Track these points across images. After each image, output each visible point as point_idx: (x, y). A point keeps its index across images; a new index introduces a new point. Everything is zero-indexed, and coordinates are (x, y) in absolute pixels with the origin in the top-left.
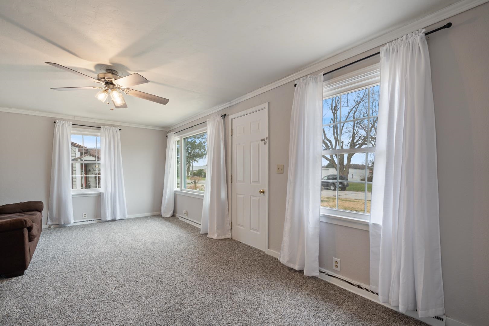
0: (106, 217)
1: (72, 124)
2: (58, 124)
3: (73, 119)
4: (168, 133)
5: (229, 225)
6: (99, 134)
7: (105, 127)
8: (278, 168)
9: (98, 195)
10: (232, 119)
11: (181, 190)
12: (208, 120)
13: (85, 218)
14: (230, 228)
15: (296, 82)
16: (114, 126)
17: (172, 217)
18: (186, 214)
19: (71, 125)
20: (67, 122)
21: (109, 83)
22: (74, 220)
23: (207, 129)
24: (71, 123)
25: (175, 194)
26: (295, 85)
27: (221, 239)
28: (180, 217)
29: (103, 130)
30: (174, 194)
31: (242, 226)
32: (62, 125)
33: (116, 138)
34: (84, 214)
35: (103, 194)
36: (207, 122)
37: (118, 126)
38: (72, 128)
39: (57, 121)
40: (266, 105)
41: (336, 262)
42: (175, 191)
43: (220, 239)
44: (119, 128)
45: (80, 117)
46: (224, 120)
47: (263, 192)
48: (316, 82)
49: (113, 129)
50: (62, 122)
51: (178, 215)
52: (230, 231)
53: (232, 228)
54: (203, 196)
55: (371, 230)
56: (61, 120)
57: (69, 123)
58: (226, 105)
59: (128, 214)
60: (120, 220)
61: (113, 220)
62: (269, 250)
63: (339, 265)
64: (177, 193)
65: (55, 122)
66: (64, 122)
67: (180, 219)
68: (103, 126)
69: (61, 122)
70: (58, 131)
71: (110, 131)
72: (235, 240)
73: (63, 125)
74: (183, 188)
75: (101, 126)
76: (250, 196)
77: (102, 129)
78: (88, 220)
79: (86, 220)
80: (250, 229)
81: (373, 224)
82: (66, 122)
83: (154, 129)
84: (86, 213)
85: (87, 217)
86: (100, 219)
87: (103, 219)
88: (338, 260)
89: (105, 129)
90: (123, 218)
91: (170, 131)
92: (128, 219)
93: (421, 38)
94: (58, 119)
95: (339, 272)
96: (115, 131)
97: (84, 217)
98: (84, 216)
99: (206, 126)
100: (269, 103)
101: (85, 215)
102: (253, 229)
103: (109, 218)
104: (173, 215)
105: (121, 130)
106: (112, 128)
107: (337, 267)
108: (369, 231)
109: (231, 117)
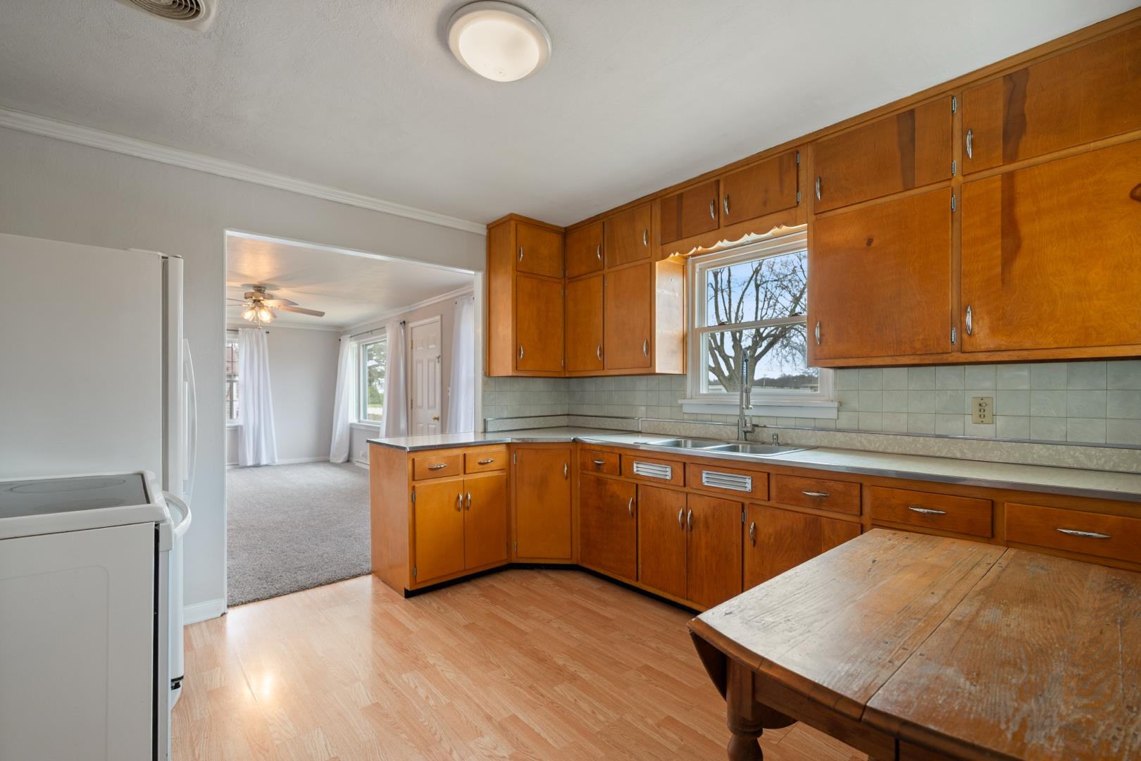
0: (245, 460)
4: (341, 335)
6: (237, 340)
7: (246, 329)
9: (235, 427)
10: (412, 328)
11: (360, 422)
12: (387, 325)
15: (456, 300)
16: (259, 327)
17: (347, 464)
18: (365, 456)
21: (257, 301)
23: (386, 337)
26: (456, 304)
28: (357, 461)
29: (242, 334)
30: (349, 429)
33: (261, 345)
35: (241, 427)
36: (387, 328)
37: (264, 328)
40: (438, 318)
42: (351, 424)
44: (265, 331)
46: (405, 329)
47: (437, 419)
49: (257, 332)
51: (354, 460)
54: (379, 428)
58: (406, 309)
59: (279, 458)
60: (266, 465)
61: (257, 466)
64: (354, 427)
67: (357, 464)
68: (242, 328)
71: (253, 335)
74: (362, 419)
75: (240, 329)
77: (240, 333)
83: (320, 329)
86: (238, 463)
87: (241, 464)
89: (245, 332)
90: (271, 463)
91: (345, 333)
92: (278, 466)
96: (260, 334)
99: (385, 332)
100: (441, 317)
103: (250, 463)
104: (348, 461)
105: (268, 333)
106: (255, 331)
109: (411, 325)
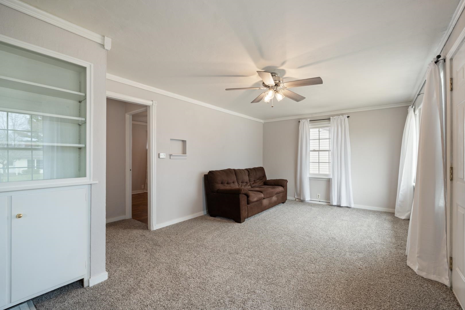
0: (333, 201)
2: (301, 122)
3: (311, 116)
6: (330, 125)
7: (334, 117)
14: (448, 267)
16: (342, 114)
19: (309, 122)
20: (306, 120)
22: (311, 198)
24: (309, 120)
27: (425, 277)
29: (333, 120)
33: (343, 126)
34: (318, 194)
37: (347, 114)
38: (310, 124)
44: (347, 116)
45: (316, 113)
56: (303, 119)
59: (354, 204)
60: (345, 207)
61: (339, 206)
65: (299, 122)
66: (304, 120)
68: (332, 117)
69: (303, 120)
70: (300, 128)
71: (339, 120)
73: (304, 122)
77: (331, 120)
78: (321, 201)
79: (319, 201)
84: (320, 195)
85: (320, 198)
86: (329, 202)
87: (331, 203)
89: (334, 119)
90: (348, 206)
91: (412, 105)
92: (354, 209)
94: (301, 119)
96: (343, 119)
98: (318, 196)
105: (349, 117)
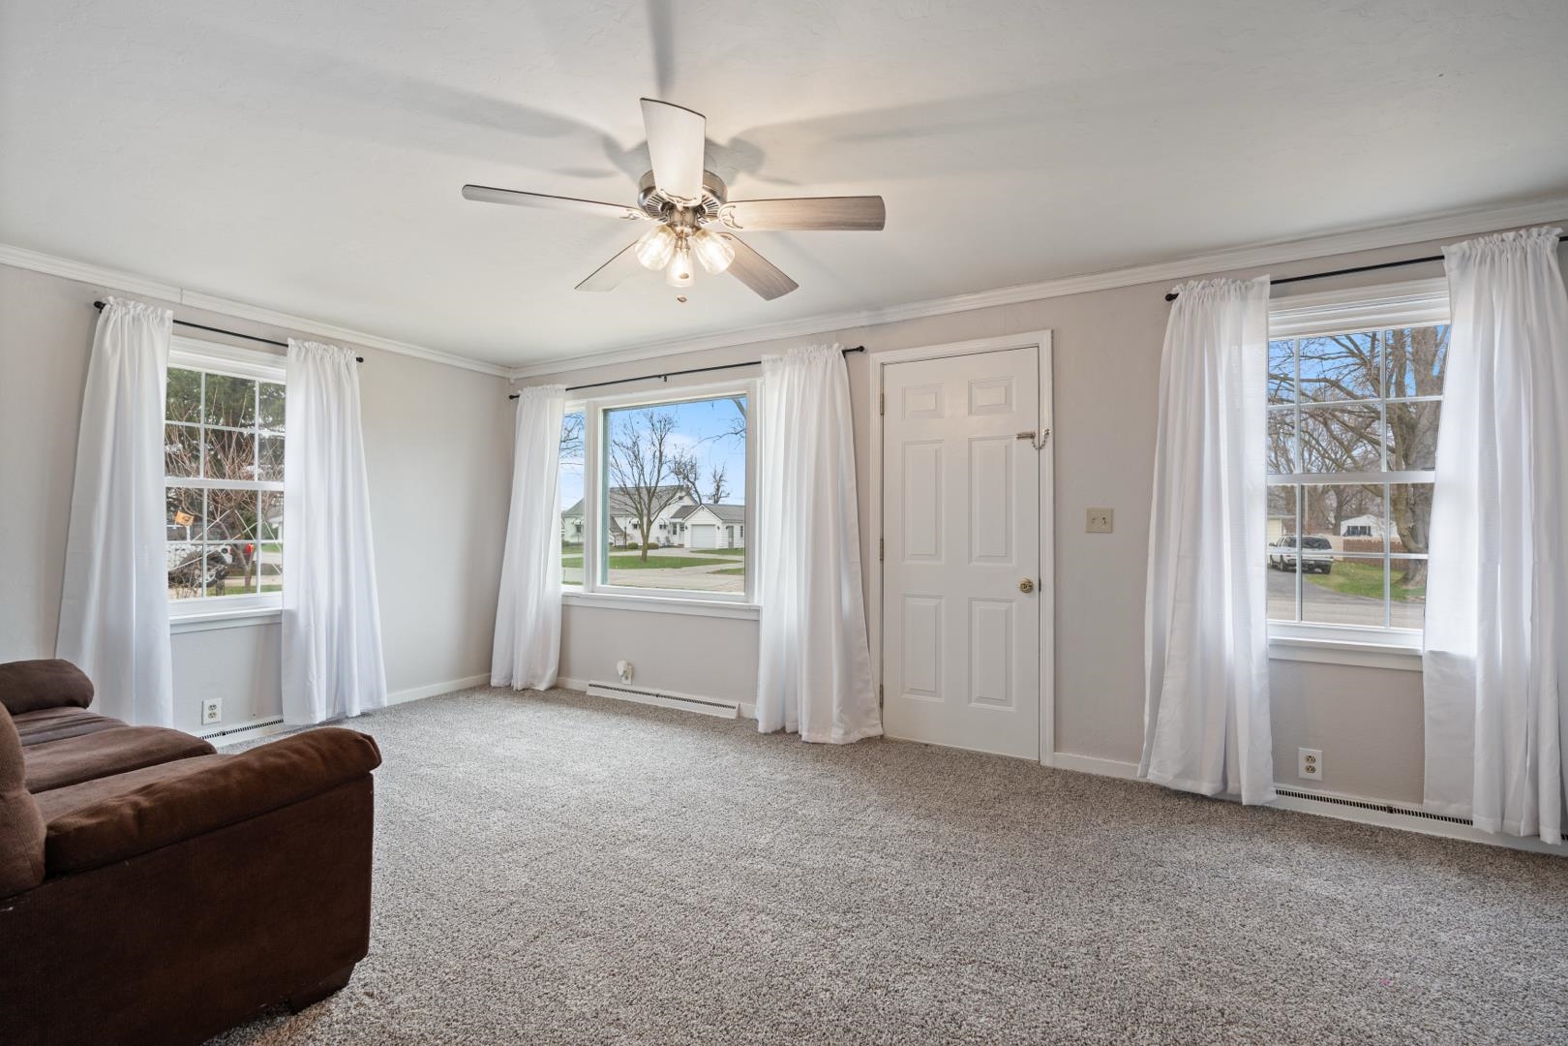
1: (175, 321)
2: (114, 313)
3: (177, 299)
4: (515, 385)
5: (872, 695)
7: (306, 344)
8: (1094, 519)
9: (267, 621)
10: (884, 364)
11: (593, 592)
12: (767, 357)
13: (213, 720)
14: (876, 705)
16: (339, 343)
17: (555, 691)
18: (631, 673)
19: (169, 323)
20: (155, 310)
24: (169, 314)
25: (563, 605)
26: (1171, 297)
28: (590, 685)
29: (298, 355)
30: (560, 607)
31: (934, 693)
32: (134, 319)
33: (347, 393)
34: (207, 704)
35: (292, 616)
36: (765, 366)
37: (351, 345)
38: (174, 339)
39: (111, 299)
40: (1042, 337)
41: (1310, 759)
42: (565, 596)
43: (852, 744)
44: (354, 354)
45: (205, 293)
46: (852, 364)
48: (1244, 298)
49: (336, 355)
50: (135, 307)
51: (581, 681)
52: (876, 713)
53: (881, 705)
55: (1427, 668)
56: (128, 299)
57: (163, 312)
58: (858, 319)
60: (364, 715)
61: (339, 719)
62: (1056, 753)
63: (1318, 765)
64: (573, 604)
65: (99, 306)
66: (142, 306)
67: (594, 694)
68: (295, 339)
69: (131, 305)
70: (114, 346)
71: (324, 360)
72: (896, 742)
73: (136, 319)
74: (599, 583)
75: (291, 342)
76: (971, 600)
77: (292, 351)
78: (225, 730)
79: (217, 731)
80: (970, 701)
81: (1432, 652)
82: (152, 308)
84: (218, 702)
85: (219, 718)
86: (275, 719)
88: (1317, 753)
89: (301, 350)
90: (368, 708)
92: (387, 712)
93: (1553, 245)
94: (115, 293)
95: (1319, 782)
97: (207, 720)
98: (207, 712)
99: (759, 375)
100: (1052, 332)
101: (213, 707)
102: (982, 699)
105: (360, 360)
106: (331, 351)
107: (1313, 770)
108: (1422, 672)
109: (875, 358)
